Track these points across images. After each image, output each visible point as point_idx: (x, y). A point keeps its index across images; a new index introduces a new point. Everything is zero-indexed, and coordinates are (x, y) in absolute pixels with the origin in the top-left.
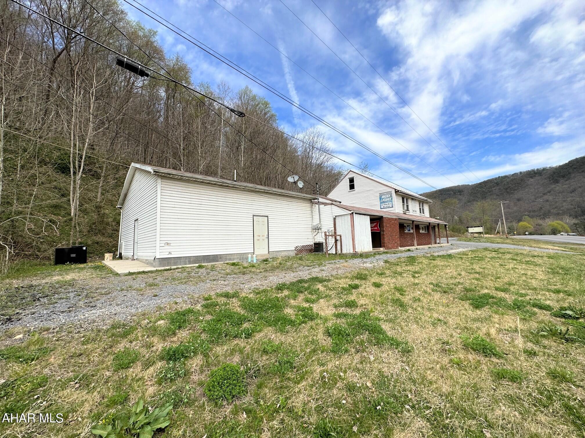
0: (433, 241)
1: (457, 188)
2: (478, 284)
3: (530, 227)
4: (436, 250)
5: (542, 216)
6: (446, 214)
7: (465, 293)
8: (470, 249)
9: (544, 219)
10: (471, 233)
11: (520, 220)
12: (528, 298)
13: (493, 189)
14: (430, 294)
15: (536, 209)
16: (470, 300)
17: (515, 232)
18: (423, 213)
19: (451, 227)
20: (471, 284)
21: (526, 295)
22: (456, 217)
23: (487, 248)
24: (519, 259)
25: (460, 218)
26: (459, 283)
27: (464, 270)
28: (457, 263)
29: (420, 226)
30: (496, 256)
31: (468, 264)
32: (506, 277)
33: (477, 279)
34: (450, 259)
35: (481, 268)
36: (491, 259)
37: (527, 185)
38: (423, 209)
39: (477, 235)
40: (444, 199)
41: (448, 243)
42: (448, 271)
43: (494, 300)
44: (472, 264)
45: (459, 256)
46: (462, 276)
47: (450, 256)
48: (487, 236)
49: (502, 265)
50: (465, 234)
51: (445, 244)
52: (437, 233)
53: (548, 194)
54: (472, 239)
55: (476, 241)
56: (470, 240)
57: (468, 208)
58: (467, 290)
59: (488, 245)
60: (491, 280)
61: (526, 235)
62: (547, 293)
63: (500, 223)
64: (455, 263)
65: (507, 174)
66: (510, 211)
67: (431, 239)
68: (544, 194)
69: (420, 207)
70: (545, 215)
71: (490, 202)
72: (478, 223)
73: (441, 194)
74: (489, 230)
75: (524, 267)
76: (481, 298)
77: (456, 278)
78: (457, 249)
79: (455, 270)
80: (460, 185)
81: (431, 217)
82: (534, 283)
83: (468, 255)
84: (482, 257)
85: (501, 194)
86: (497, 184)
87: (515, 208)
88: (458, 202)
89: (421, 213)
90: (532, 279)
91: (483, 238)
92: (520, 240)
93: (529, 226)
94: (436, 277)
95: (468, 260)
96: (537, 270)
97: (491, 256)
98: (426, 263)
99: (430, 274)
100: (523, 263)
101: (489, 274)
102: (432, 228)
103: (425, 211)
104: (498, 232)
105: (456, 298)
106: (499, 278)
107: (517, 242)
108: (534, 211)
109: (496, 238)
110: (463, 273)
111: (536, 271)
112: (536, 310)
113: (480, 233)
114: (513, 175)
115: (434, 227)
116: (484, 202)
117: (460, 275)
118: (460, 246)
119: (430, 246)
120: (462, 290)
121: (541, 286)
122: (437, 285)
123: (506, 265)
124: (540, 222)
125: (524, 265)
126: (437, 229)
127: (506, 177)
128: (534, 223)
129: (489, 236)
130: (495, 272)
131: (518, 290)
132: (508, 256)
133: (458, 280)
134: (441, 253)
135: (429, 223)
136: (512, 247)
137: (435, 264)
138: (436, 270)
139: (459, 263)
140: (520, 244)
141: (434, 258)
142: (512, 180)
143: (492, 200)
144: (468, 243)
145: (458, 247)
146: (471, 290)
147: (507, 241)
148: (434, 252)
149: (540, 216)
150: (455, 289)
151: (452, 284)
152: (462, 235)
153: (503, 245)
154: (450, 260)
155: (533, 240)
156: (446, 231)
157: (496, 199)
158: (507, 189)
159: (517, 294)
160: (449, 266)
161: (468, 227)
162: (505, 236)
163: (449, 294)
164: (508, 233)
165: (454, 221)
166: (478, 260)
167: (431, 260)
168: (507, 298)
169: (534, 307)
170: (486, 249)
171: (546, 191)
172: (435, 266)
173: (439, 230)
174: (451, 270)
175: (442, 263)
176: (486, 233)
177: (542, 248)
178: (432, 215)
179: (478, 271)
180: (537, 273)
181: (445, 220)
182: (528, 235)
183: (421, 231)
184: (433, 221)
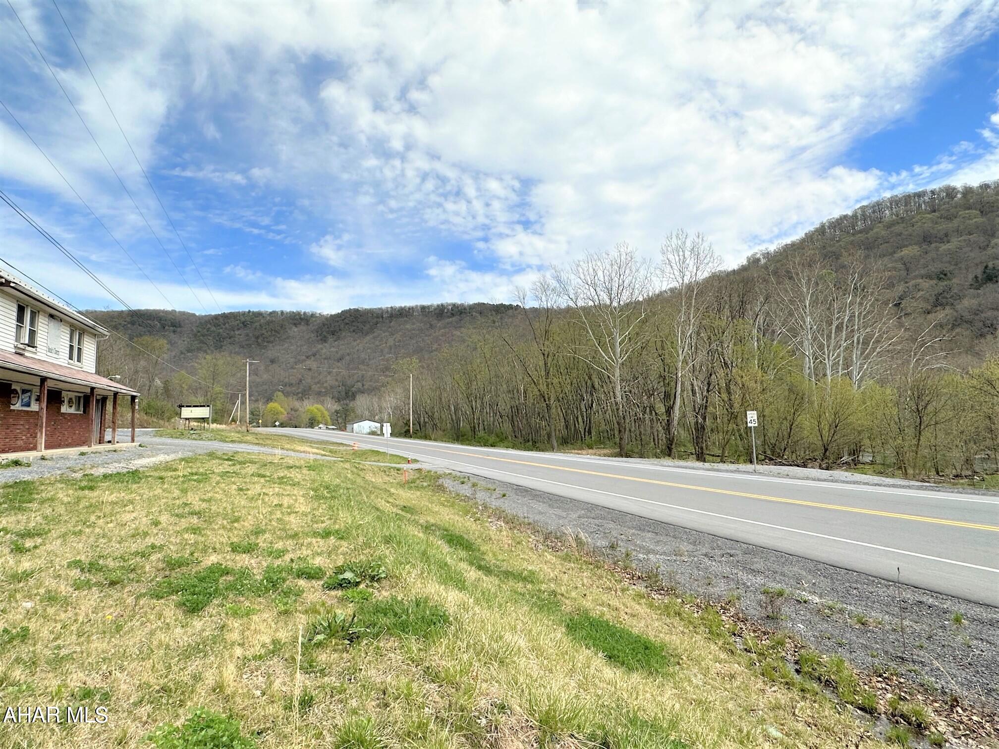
0: (95, 436)
1: (170, 316)
2: (196, 543)
3: (282, 413)
4: (99, 459)
5: (300, 395)
6: (136, 372)
7: (167, 573)
8: (180, 455)
9: (301, 399)
10: (186, 419)
11: (269, 399)
12: (287, 558)
13: (237, 333)
14: (66, 603)
15: (293, 382)
16: (177, 592)
17: (260, 421)
18: (79, 360)
19: (144, 403)
20: (184, 544)
21: (284, 552)
22: (158, 382)
23: (214, 453)
24: (268, 474)
25: (166, 383)
26: (153, 547)
27: (166, 510)
28: (151, 494)
29: (64, 394)
30: (231, 469)
31: (177, 493)
32: (249, 517)
33: (195, 530)
34: (136, 483)
35: (204, 500)
36: (221, 476)
37: (288, 338)
38: (79, 350)
39: (196, 424)
40: (137, 336)
41: (133, 441)
42: (127, 517)
43: (230, 578)
44: (184, 491)
45: (156, 474)
46: (160, 527)
47: (135, 475)
48: (214, 426)
49: (241, 490)
50: (173, 420)
51: (125, 445)
52: (109, 416)
53: (313, 358)
54: (185, 432)
55: (194, 436)
56: (182, 435)
57: (185, 364)
58: (172, 565)
59: (216, 445)
60: (224, 527)
61: (275, 426)
62: (314, 540)
63: (239, 402)
64: (147, 494)
65: (263, 310)
66: (258, 380)
67: (90, 431)
68: (307, 357)
69: (71, 340)
70: (303, 394)
71: (229, 359)
72: (200, 399)
73: (133, 323)
74: (220, 416)
75: (277, 490)
76: (202, 580)
77: (146, 534)
78: (153, 456)
79: (144, 513)
80: (177, 310)
81: (98, 372)
82: (294, 523)
83: (176, 470)
84: (206, 474)
85: (247, 345)
86: (245, 324)
87: (265, 376)
88: (167, 346)
89: (71, 358)
90: (289, 514)
91: (207, 430)
92: (268, 437)
93: (282, 410)
94: (92, 539)
95: (176, 484)
96: (295, 495)
97: (221, 469)
98: (66, 499)
99: (75, 533)
100: (275, 483)
101: (218, 514)
102: (98, 401)
103: (84, 356)
104: (234, 420)
105: (144, 595)
106: (237, 520)
107: (263, 439)
108: (291, 385)
109: (230, 431)
110: (164, 519)
111: (294, 498)
112: (302, 583)
113: (203, 420)
114: (271, 313)
115: (104, 399)
116: (218, 356)
117: (156, 523)
118: (160, 450)
119: (84, 449)
120: (161, 565)
121: (304, 526)
122: (93, 567)
123: (248, 489)
124: (297, 404)
125: (276, 485)
126: (109, 407)
127: (259, 314)
128: (288, 405)
129: (218, 426)
130: (229, 507)
131: (271, 543)
132: (251, 469)
133: (149, 541)
134: (112, 469)
135: (93, 389)
136: (256, 449)
137: (94, 501)
138: (93, 518)
139: (156, 493)
140: (267, 445)
141: (91, 483)
142: (268, 323)
143: (232, 355)
144: (177, 441)
145: (156, 451)
146: (180, 564)
147: (248, 438)
148: (93, 467)
149: (298, 393)
150: (143, 567)
151: (137, 553)
152: (167, 424)
153: (242, 445)
154: (135, 486)
155: (285, 436)
156: (133, 412)
157: (238, 353)
158: (257, 338)
159: (271, 553)
160: (132, 503)
161: (181, 406)
162: (244, 428)
163: (123, 587)
164: (250, 423)
165: (153, 391)
166: (199, 481)
167: (82, 489)
168: (253, 568)
169: (299, 577)
170: (212, 455)
171: (310, 353)
172: (92, 507)
173: (114, 408)
174: (134, 515)
175: (113, 498)
176: (214, 421)
177: (298, 451)
178: (102, 369)
179: (197, 509)
180: (296, 500)
181: (132, 383)
182: (279, 426)
183: (64, 409)
184: (103, 383)
